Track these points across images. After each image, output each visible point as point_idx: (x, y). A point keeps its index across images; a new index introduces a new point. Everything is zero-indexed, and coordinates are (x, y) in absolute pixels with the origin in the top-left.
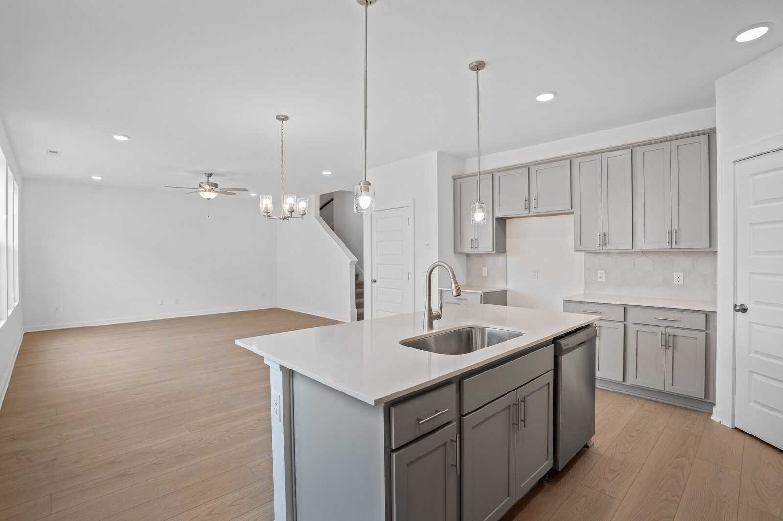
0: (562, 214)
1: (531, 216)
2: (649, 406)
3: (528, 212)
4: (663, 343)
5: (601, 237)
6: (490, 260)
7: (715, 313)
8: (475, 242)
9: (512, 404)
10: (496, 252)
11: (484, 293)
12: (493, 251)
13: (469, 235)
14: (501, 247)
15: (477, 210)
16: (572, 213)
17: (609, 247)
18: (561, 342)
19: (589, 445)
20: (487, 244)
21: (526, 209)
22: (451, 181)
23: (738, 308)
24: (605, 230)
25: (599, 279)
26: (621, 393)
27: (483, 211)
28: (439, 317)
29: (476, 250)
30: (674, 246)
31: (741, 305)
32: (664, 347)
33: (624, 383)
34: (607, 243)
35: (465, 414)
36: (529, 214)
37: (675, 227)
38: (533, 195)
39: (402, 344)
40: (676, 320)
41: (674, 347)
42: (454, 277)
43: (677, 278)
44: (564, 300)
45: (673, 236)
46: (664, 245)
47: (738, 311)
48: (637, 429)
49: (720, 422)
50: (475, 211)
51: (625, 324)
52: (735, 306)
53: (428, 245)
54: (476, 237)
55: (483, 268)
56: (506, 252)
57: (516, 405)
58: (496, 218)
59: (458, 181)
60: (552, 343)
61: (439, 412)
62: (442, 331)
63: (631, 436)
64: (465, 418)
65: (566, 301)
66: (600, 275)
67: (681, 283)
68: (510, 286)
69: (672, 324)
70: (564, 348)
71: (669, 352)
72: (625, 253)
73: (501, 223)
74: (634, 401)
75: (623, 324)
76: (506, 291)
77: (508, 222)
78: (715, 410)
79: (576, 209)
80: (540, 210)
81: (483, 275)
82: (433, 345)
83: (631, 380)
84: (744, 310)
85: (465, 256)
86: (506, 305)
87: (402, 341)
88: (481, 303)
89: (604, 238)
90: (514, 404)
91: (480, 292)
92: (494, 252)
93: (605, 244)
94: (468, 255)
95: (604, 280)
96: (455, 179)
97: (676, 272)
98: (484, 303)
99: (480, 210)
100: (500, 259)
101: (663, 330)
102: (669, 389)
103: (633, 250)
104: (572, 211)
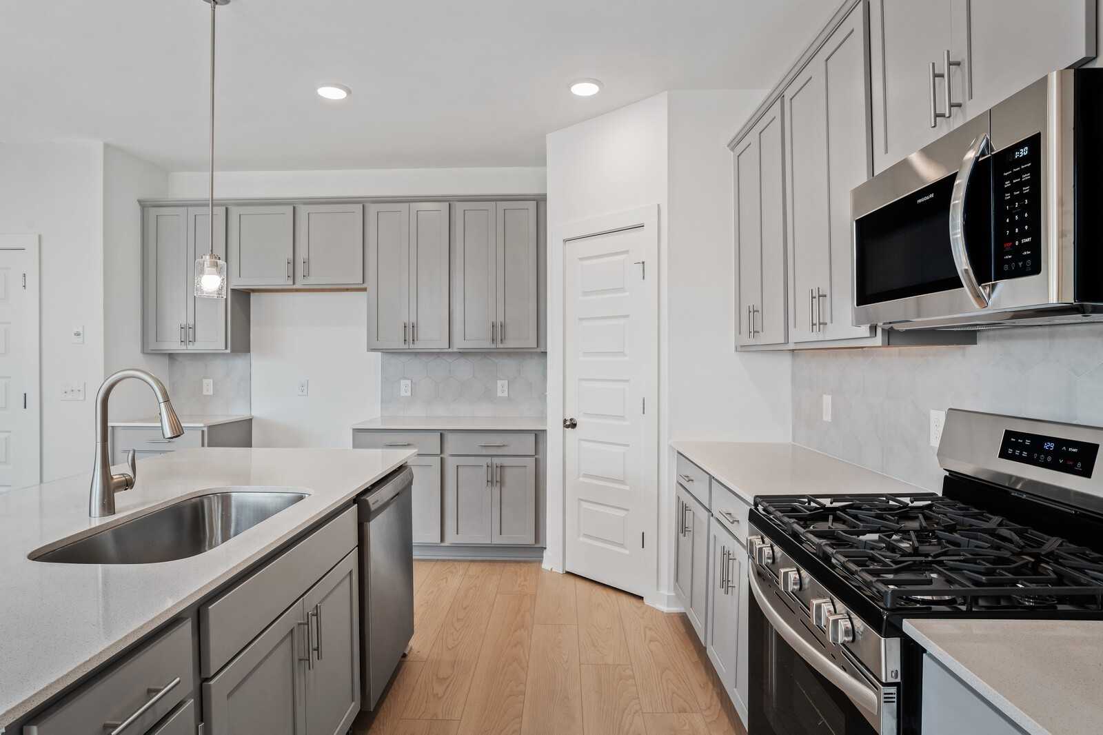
0: (347, 290)
1: (297, 290)
2: (474, 569)
3: (292, 283)
4: (490, 479)
5: (407, 328)
6: (218, 366)
7: (544, 431)
8: (189, 333)
9: (296, 626)
10: (233, 351)
11: (210, 427)
12: (226, 348)
13: (175, 316)
14: (240, 341)
15: (207, 269)
16: (365, 290)
17: (419, 345)
18: (368, 499)
19: (406, 652)
20: (213, 335)
21: (289, 276)
22: (137, 209)
23: (568, 423)
24: (413, 319)
25: (403, 393)
26: (438, 560)
27: (219, 273)
28: (128, 484)
29: (189, 347)
30: (500, 346)
31: (571, 420)
32: (490, 483)
33: (443, 544)
34: (415, 339)
35: (212, 674)
36: (294, 287)
37: (501, 319)
38: (302, 254)
39: (33, 560)
40: (504, 446)
41: (502, 483)
42: (167, 401)
43: (502, 389)
44: (354, 429)
45: (498, 331)
46: (487, 344)
47: (568, 427)
48: (464, 606)
49: (551, 569)
50: (202, 272)
51: (442, 458)
52: (565, 421)
53: (78, 334)
54: (191, 322)
55: (205, 381)
56: (249, 351)
57: (304, 624)
58: (232, 290)
59: (153, 212)
60: (354, 503)
61: (158, 691)
62: (132, 514)
63: (458, 620)
64: (212, 683)
65: (356, 431)
66: (405, 388)
67: (506, 394)
68: (260, 410)
69: (500, 452)
70: (373, 508)
71: (496, 491)
72: (438, 354)
73: (242, 298)
74: (456, 568)
75: (439, 458)
76: (251, 419)
77: (253, 297)
78: (546, 554)
79: (371, 284)
80: (312, 281)
81: (205, 393)
82: (110, 547)
83: (451, 538)
84: (574, 425)
85: (167, 357)
86: (251, 446)
87: (32, 553)
88: (203, 445)
89: (411, 331)
90: (299, 624)
91: (202, 425)
92: (228, 351)
93: (413, 340)
94: (172, 356)
95: (410, 394)
96: (144, 205)
97: (501, 379)
98: (209, 446)
99: (214, 269)
100: (239, 363)
101: (488, 460)
102: (497, 540)
103: (450, 350)
104: (364, 286)
